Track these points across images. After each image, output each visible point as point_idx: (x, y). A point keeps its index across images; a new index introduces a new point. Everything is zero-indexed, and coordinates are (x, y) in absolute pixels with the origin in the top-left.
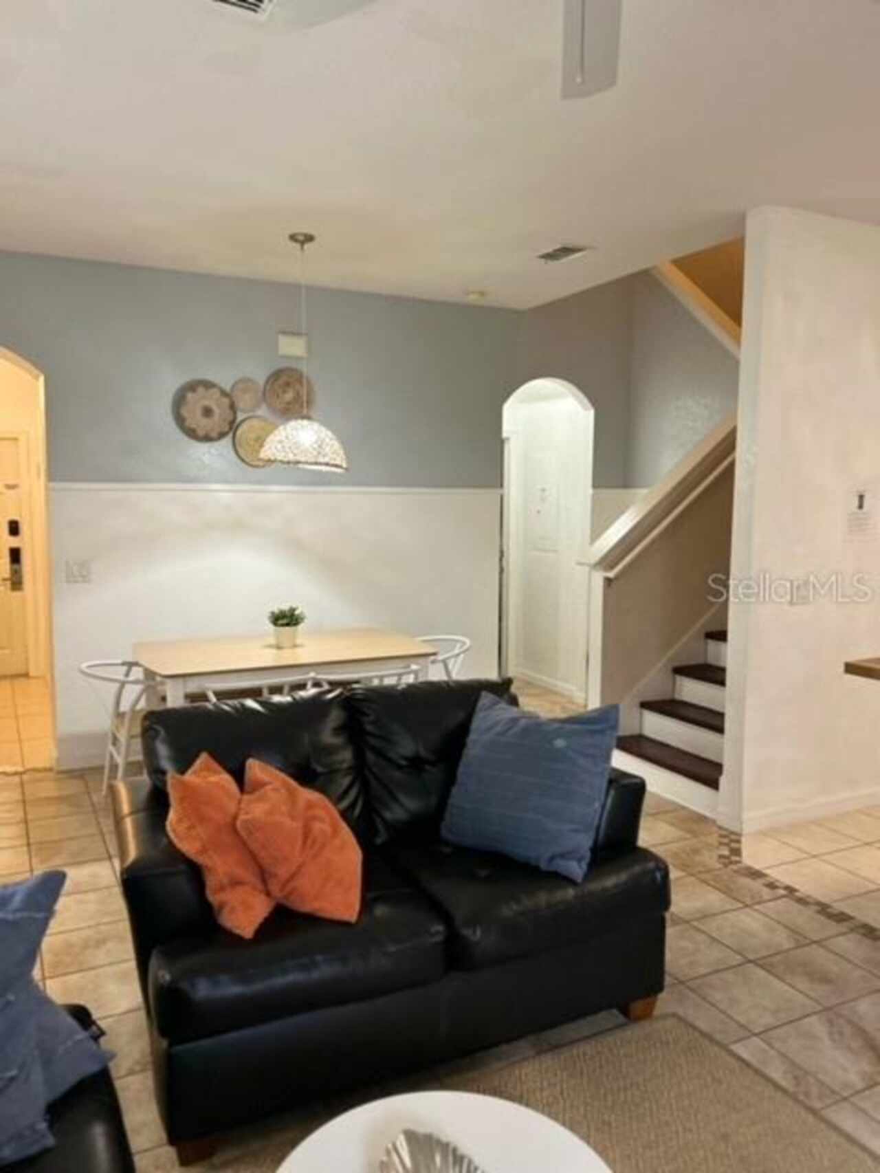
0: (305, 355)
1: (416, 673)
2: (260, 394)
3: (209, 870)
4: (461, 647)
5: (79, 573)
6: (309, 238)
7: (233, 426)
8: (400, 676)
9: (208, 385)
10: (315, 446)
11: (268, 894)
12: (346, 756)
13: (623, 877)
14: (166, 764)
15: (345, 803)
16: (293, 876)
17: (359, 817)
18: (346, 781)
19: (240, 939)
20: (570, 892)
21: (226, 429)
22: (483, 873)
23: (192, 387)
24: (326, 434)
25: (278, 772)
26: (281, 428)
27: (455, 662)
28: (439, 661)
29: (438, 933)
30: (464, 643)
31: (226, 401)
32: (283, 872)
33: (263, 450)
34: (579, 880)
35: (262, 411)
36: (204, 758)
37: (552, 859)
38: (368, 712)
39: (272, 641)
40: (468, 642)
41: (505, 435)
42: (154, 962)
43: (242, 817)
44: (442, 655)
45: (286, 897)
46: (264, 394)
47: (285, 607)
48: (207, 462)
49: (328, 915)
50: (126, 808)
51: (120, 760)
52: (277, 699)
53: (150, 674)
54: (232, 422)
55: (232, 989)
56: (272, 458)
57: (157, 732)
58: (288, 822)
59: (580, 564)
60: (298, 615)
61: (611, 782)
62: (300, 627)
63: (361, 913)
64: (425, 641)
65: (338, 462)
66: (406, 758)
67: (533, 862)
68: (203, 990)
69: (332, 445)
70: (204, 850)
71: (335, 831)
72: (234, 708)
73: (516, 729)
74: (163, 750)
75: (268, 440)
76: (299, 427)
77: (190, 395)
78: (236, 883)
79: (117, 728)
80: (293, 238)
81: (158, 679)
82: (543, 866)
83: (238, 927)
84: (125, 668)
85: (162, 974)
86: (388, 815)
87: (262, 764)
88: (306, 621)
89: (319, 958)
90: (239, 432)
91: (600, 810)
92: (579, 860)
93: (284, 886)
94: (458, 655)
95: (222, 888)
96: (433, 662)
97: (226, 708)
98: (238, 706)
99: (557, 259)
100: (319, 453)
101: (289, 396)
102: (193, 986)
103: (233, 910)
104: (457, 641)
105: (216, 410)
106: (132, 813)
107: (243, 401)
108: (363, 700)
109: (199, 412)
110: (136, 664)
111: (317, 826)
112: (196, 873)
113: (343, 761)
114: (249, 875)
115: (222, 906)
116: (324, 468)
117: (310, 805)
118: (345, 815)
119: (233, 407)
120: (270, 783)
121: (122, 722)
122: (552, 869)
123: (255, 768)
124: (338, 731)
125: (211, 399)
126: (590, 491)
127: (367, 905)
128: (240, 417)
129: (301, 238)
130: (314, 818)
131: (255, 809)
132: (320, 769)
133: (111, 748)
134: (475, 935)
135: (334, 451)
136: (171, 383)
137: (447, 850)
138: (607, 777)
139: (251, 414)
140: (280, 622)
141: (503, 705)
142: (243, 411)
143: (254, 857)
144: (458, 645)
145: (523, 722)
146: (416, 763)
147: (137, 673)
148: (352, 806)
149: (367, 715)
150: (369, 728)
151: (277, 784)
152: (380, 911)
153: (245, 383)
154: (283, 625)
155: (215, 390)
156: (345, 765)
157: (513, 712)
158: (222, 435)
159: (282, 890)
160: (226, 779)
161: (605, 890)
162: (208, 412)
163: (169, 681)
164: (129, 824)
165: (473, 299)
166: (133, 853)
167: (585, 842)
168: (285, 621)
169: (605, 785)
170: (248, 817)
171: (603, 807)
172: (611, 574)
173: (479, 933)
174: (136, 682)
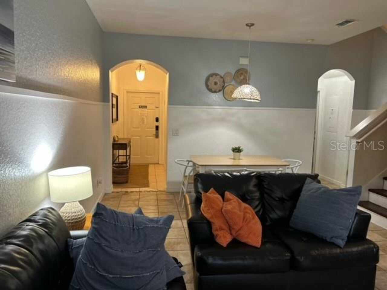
0: (248, 64)
1: (281, 171)
2: (233, 77)
3: (214, 223)
4: (298, 164)
5: (176, 133)
6: (253, 25)
7: (223, 88)
8: (276, 171)
9: (216, 75)
10: (251, 93)
11: (231, 234)
12: (257, 194)
13: (360, 248)
14: (200, 190)
15: (257, 210)
16: (239, 230)
17: (261, 214)
18: (257, 203)
19: (222, 246)
20: (338, 251)
21: (221, 88)
22: (305, 239)
23: (211, 75)
24: (254, 89)
25: (235, 197)
26: (239, 87)
27: (296, 169)
28: (290, 168)
29: (288, 256)
30: (299, 163)
31: (222, 80)
32: (237, 228)
33: (233, 95)
34: (342, 247)
35: (233, 83)
36: (212, 190)
37: (332, 237)
38: (265, 181)
39: (232, 157)
40: (301, 162)
41: (318, 90)
42: (196, 249)
43: (224, 208)
44: (291, 166)
45: (237, 236)
46: (234, 78)
47: (237, 146)
48: (215, 99)
49: (250, 244)
50: (188, 202)
51: (185, 190)
52: (235, 174)
53: (194, 164)
54: (223, 86)
55: (219, 262)
56: (236, 97)
57: (198, 180)
58: (238, 212)
59: (346, 136)
60: (241, 149)
61: (356, 214)
62: (241, 153)
63: (261, 245)
64: (285, 161)
65: (258, 98)
66: (278, 198)
67: (324, 238)
68: (210, 260)
69: (256, 93)
70: (212, 217)
71: (253, 218)
72: (222, 175)
73: (319, 192)
74: (200, 186)
75: (235, 92)
76: (245, 87)
77: (211, 78)
78: (221, 229)
79: (184, 180)
80: (247, 25)
81: (197, 166)
82: (328, 240)
83: (221, 243)
84: (187, 162)
85: (198, 253)
86: (271, 216)
87: (230, 194)
88: (244, 151)
89: (247, 257)
90: (225, 90)
91: (352, 223)
92: (342, 240)
93: (237, 232)
94: (296, 167)
95: (217, 230)
96: (288, 168)
97: (219, 175)
98: (223, 174)
99: (344, 25)
100: (252, 96)
101: (242, 77)
102: (208, 258)
103: (220, 237)
104: (296, 162)
105: (219, 83)
106: (190, 204)
107: (228, 79)
108: (264, 177)
109: (213, 83)
110: (191, 161)
111: (248, 215)
112: (209, 224)
113: (256, 196)
114: (226, 227)
115: (217, 235)
116: (253, 101)
117: (245, 208)
118: (257, 213)
119: (224, 82)
120: (233, 199)
121: (186, 178)
122: (332, 241)
123: (228, 194)
124: (255, 186)
125: (217, 79)
126: (352, 110)
127: (263, 243)
128: (226, 84)
129: (250, 25)
130: (247, 212)
131: (228, 207)
132: (249, 198)
133: (182, 186)
134: (301, 259)
135: (256, 95)
136: (206, 74)
137: (291, 230)
138: (355, 212)
139: (230, 84)
140: (235, 151)
141: (315, 183)
142: (227, 83)
143: (227, 222)
144: (297, 163)
145: (323, 189)
146: (282, 200)
147: (191, 164)
148: (259, 211)
149: (265, 182)
150: (266, 186)
151: (235, 200)
152: (268, 246)
153: (228, 73)
154: (236, 152)
155: (219, 76)
156: (257, 197)
157: (318, 185)
158: (220, 91)
159: (236, 234)
160: (219, 197)
161: (352, 252)
162: (216, 83)
163: (200, 167)
164: (189, 207)
165: (309, 42)
166: (190, 215)
167: (345, 234)
168: (237, 151)
169: (354, 215)
170: (226, 208)
171: (353, 222)
172: (359, 141)
173: (303, 258)
174: (191, 166)
